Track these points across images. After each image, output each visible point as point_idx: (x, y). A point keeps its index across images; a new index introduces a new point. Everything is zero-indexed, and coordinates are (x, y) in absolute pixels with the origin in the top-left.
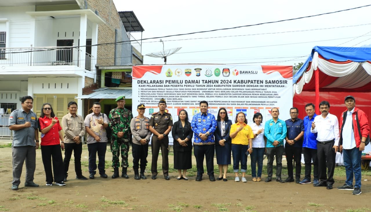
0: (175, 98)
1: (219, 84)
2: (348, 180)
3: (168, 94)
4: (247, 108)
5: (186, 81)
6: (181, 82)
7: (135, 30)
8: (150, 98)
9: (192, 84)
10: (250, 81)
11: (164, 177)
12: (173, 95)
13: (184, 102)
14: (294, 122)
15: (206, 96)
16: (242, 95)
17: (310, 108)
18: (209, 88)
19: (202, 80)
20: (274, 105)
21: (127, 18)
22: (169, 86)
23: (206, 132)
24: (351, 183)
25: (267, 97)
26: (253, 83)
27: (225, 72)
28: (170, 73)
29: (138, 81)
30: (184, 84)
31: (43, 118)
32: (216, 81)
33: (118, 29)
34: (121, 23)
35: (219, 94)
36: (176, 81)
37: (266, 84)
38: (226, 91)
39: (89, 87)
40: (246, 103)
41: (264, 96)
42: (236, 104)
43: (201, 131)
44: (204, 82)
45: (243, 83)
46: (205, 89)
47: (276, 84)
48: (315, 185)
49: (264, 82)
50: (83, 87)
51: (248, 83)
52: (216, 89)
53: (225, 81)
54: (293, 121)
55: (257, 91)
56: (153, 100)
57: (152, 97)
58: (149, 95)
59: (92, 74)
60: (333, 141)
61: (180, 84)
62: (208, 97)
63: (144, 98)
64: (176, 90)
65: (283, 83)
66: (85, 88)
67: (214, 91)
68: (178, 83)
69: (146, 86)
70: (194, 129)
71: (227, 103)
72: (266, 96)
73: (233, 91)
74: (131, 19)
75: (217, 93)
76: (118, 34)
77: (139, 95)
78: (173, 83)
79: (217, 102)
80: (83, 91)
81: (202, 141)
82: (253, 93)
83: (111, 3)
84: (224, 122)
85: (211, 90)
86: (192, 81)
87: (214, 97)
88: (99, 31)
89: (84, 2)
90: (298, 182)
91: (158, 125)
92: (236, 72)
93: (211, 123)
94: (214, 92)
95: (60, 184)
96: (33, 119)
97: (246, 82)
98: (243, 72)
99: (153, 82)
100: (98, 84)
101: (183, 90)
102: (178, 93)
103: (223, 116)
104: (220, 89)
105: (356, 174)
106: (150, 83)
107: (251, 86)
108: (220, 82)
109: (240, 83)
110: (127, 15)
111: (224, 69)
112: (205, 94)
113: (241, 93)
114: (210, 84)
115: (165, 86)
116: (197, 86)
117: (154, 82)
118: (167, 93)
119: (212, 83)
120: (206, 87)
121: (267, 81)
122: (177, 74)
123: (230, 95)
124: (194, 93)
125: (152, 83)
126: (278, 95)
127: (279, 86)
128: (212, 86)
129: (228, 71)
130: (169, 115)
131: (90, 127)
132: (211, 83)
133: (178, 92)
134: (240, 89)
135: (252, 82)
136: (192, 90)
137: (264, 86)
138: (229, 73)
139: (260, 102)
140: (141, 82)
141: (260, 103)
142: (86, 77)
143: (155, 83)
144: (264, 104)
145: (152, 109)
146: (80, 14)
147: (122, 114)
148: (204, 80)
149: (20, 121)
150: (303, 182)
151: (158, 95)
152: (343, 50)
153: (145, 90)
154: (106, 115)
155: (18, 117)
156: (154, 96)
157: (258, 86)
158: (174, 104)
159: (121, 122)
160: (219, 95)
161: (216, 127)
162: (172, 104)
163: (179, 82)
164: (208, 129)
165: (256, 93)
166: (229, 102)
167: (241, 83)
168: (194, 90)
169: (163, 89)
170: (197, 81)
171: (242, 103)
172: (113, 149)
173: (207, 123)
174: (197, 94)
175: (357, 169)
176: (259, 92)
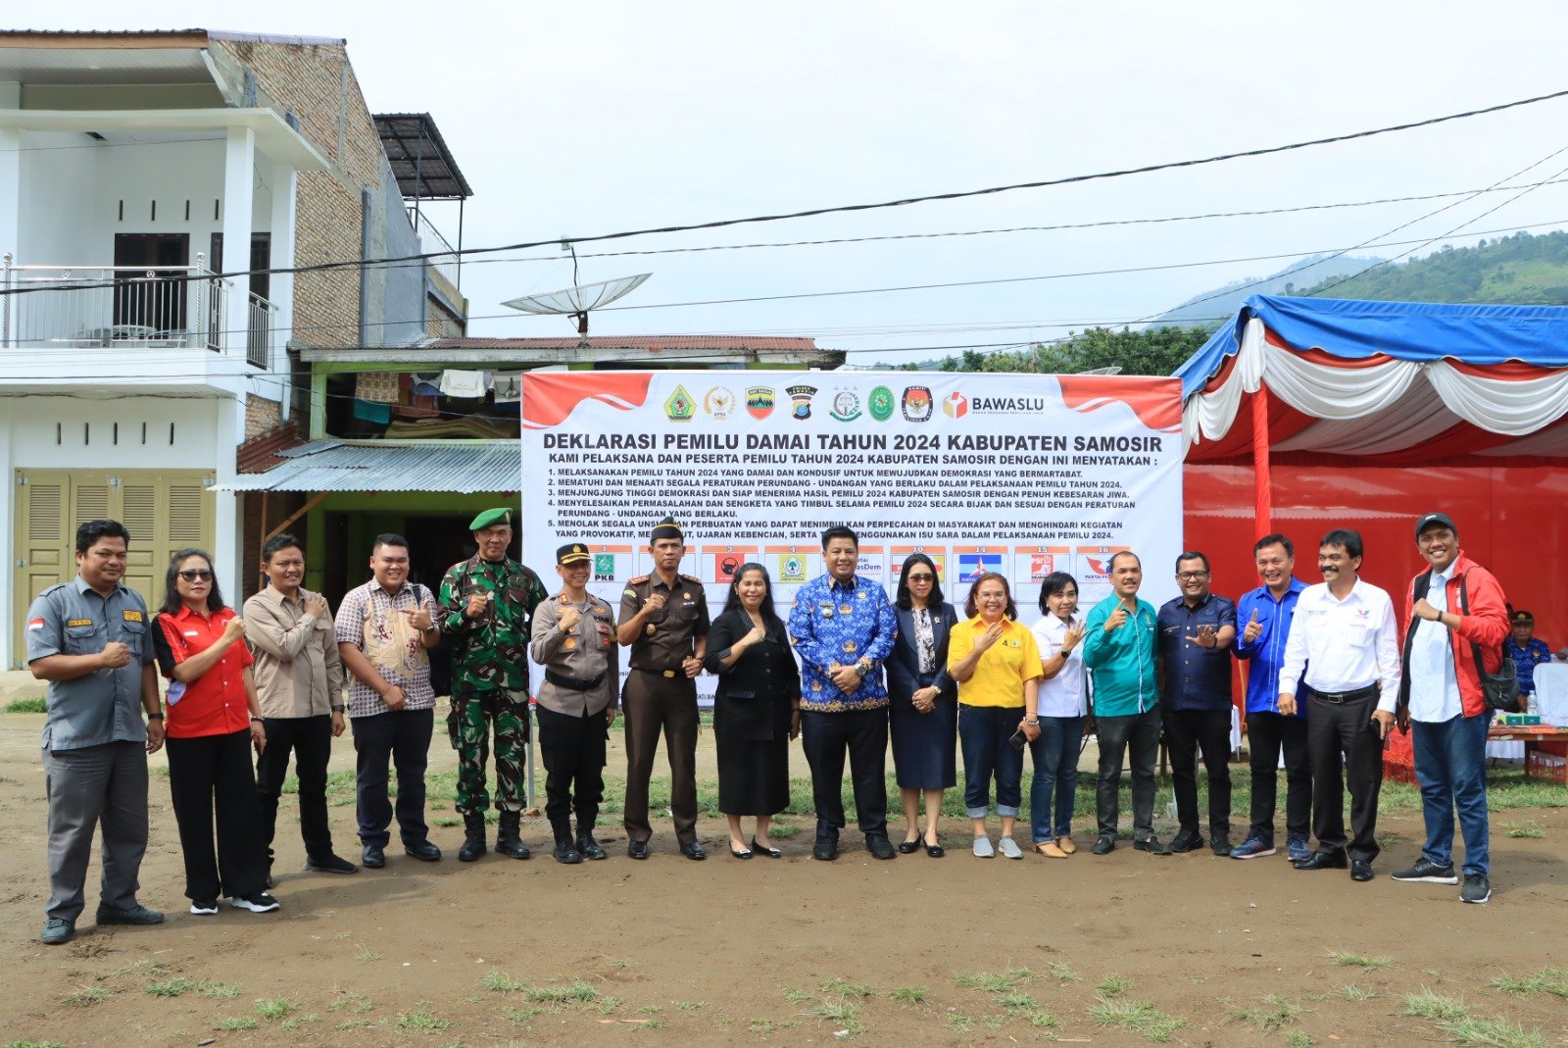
0: (704, 508)
1: (890, 450)
2: (1436, 843)
3: (674, 493)
4: (1005, 549)
5: (749, 437)
6: (732, 443)
7: (434, 190)
8: (597, 508)
9: (777, 452)
10: (1013, 439)
11: (678, 847)
12: (697, 499)
13: (744, 525)
14: (1193, 610)
15: (834, 500)
16: (982, 499)
17: (1273, 556)
18: (850, 467)
19: (819, 437)
20: (1109, 536)
21: (403, 141)
22: (678, 459)
23: (856, 656)
24: (1444, 853)
25: (1084, 505)
26: (1026, 449)
27: (913, 402)
28: (685, 405)
29: (546, 436)
30: (742, 450)
31: (174, 615)
32: (876, 437)
33: (372, 191)
34: (385, 164)
35: (888, 494)
36: (709, 437)
37: (1078, 454)
38: (916, 479)
39: (264, 439)
40: (997, 529)
41: (1071, 500)
42: (960, 535)
43: (834, 656)
44: (828, 442)
45: (986, 447)
46: (830, 473)
47: (1117, 452)
48: (1300, 864)
49: (1071, 443)
50: (240, 439)
51: (1007, 448)
52: (875, 473)
53: (911, 440)
54: (1191, 606)
55: (1040, 479)
56: (611, 518)
57: (606, 504)
58: (594, 497)
59: (275, 383)
60: (1373, 692)
61: (726, 451)
62: (843, 504)
63: (572, 508)
64: (708, 478)
65: (1146, 449)
66: (245, 443)
67: (868, 479)
68: (717, 446)
69: (581, 458)
70: (806, 646)
71: (921, 530)
72: (1076, 500)
73: (945, 479)
74: (419, 148)
75: (882, 489)
76: (372, 208)
77: (552, 497)
78: (697, 447)
79: (880, 524)
80: (238, 457)
81: (840, 695)
82: (1027, 489)
83: (347, 80)
84: (927, 612)
85: (855, 478)
86: (777, 437)
87: (868, 504)
88: (300, 201)
89: (240, 77)
90: (1224, 851)
91: (657, 629)
92: (955, 404)
93: (876, 620)
94: (869, 484)
95: (255, 903)
96: (132, 618)
97: (996, 444)
98: (987, 404)
99: (609, 444)
100: (296, 424)
101: (738, 478)
102: (718, 488)
103: (921, 588)
104: (893, 473)
105: (1470, 821)
106: (599, 445)
107: (1019, 460)
108: (891, 443)
109: (973, 448)
110: (403, 128)
111: (907, 390)
112: (829, 493)
113: (978, 489)
114: (850, 451)
115: (662, 459)
116: (797, 459)
117: (616, 440)
118: (672, 488)
119: (862, 447)
120: (833, 466)
121: (1082, 439)
122: (714, 408)
123: (935, 499)
124: (785, 488)
125: (607, 447)
126: (1124, 495)
127: (1130, 460)
128: (861, 460)
129: (926, 396)
130: (695, 587)
131: (362, 646)
132: (854, 447)
133: (716, 483)
134: (974, 473)
135: (1021, 444)
136: (775, 478)
137: (1070, 460)
138: (931, 406)
139: (1055, 525)
140: (560, 441)
141: (1056, 530)
142: (250, 396)
143: (620, 447)
144: (1072, 535)
145: (608, 557)
146: (225, 128)
147: (501, 585)
148: (828, 437)
149: (78, 634)
150: (1246, 849)
151: (631, 499)
152: (1359, 313)
153: (578, 478)
154: (428, 590)
155: (66, 617)
156: (614, 503)
157: (1045, 460)
158: (699, 535)
159: (500, 622)
160: (888, 498)
161: (896, 633)
162: (694, 534)
163: (722, 441)
164: (863, 644)
165: (1039, 489)
166: (930, 524)
167: (979, 448)
168: (784, 478)
169: (652, 473)
170: (797, 437)
171: (983, 530)
172: (463, 738)
173: (857, 621)
174: (798, 494)
175: (1471, 800)
176: (1050, 484)
